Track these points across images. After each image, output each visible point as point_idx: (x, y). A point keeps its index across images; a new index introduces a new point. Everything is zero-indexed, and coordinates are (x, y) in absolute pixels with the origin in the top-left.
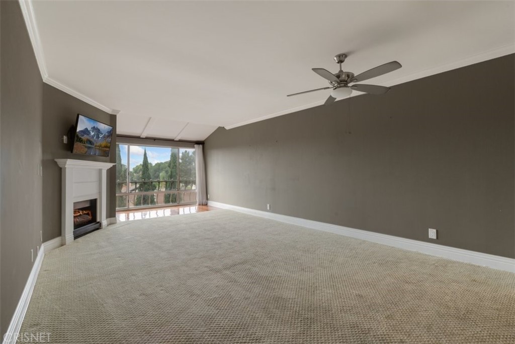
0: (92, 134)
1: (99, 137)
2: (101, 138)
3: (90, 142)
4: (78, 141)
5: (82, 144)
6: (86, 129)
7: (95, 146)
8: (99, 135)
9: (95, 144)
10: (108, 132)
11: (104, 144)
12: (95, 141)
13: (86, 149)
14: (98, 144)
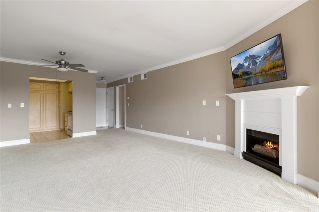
0: (246, 64)
1: (257, 63)
2: (260, 61)
3: (247, 73)
4: (235, 78)
5: (239, 79)
6: (240, 64)
7: (255, 74)
8: (255, 61)
9: (254, 72)
10: (269, 48)
11: (267, 65)
12: (252, 69)
13: (245, 82)
14: (258, 71)
